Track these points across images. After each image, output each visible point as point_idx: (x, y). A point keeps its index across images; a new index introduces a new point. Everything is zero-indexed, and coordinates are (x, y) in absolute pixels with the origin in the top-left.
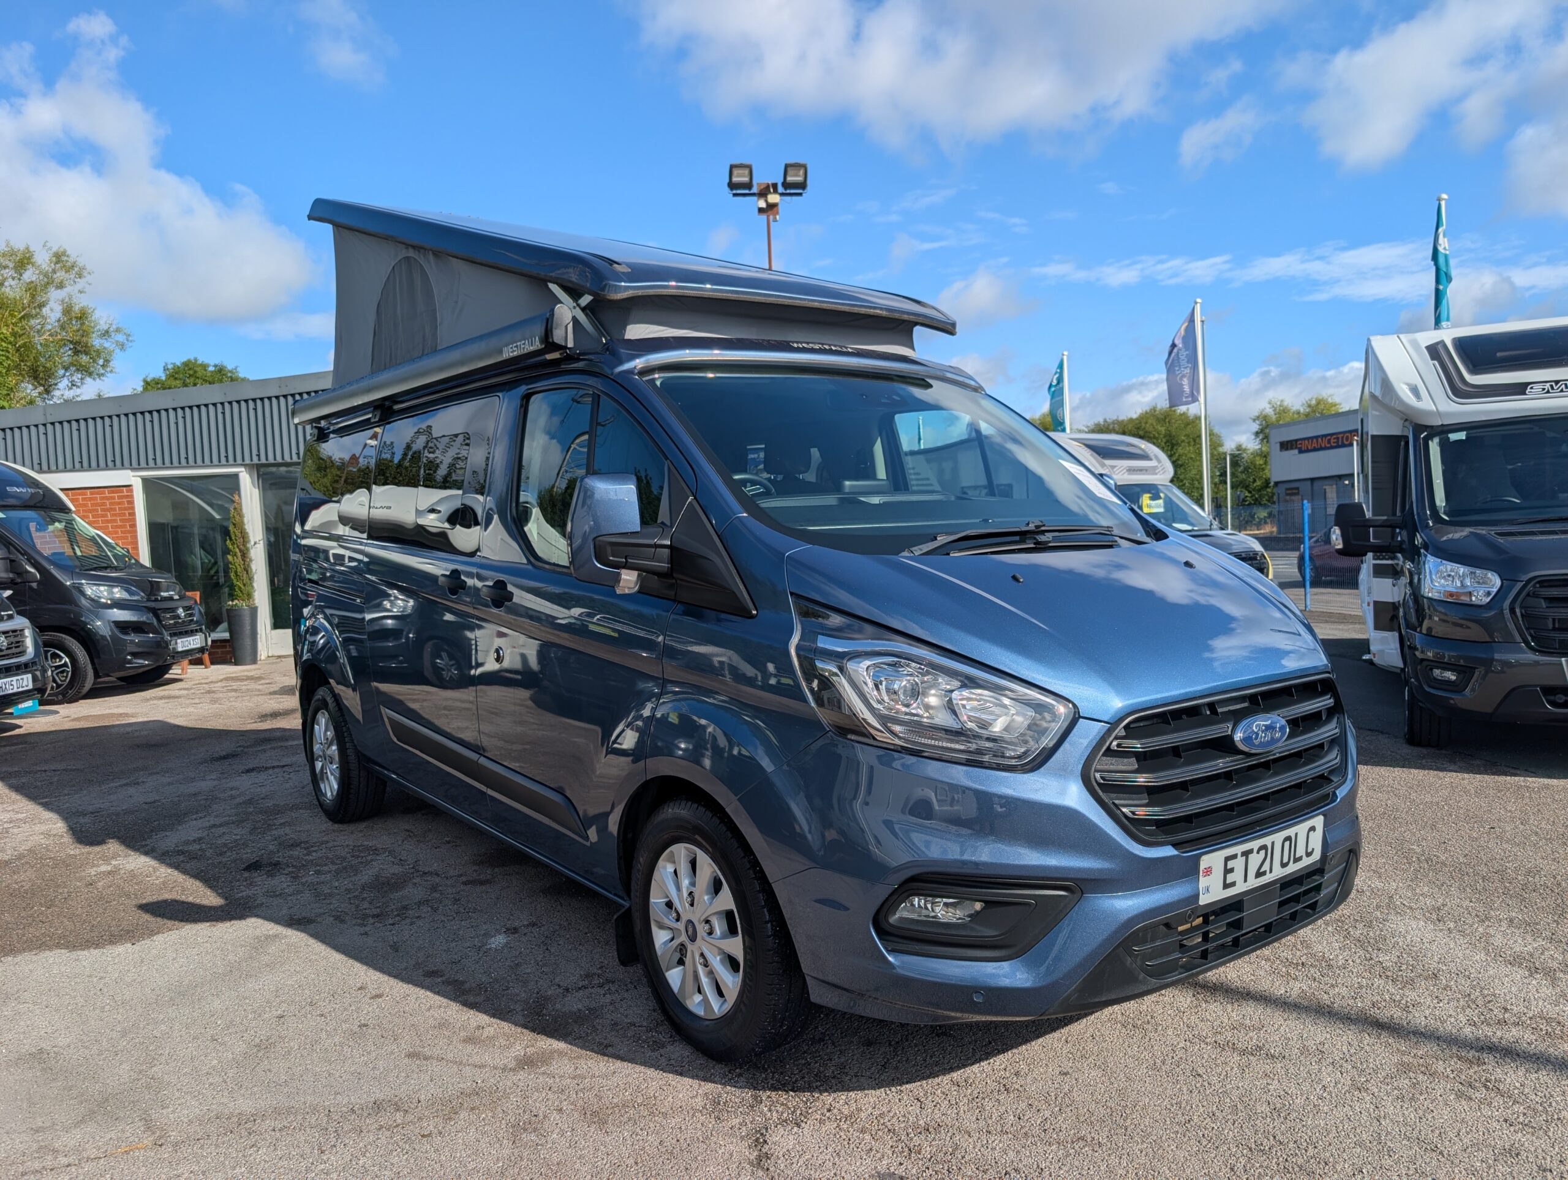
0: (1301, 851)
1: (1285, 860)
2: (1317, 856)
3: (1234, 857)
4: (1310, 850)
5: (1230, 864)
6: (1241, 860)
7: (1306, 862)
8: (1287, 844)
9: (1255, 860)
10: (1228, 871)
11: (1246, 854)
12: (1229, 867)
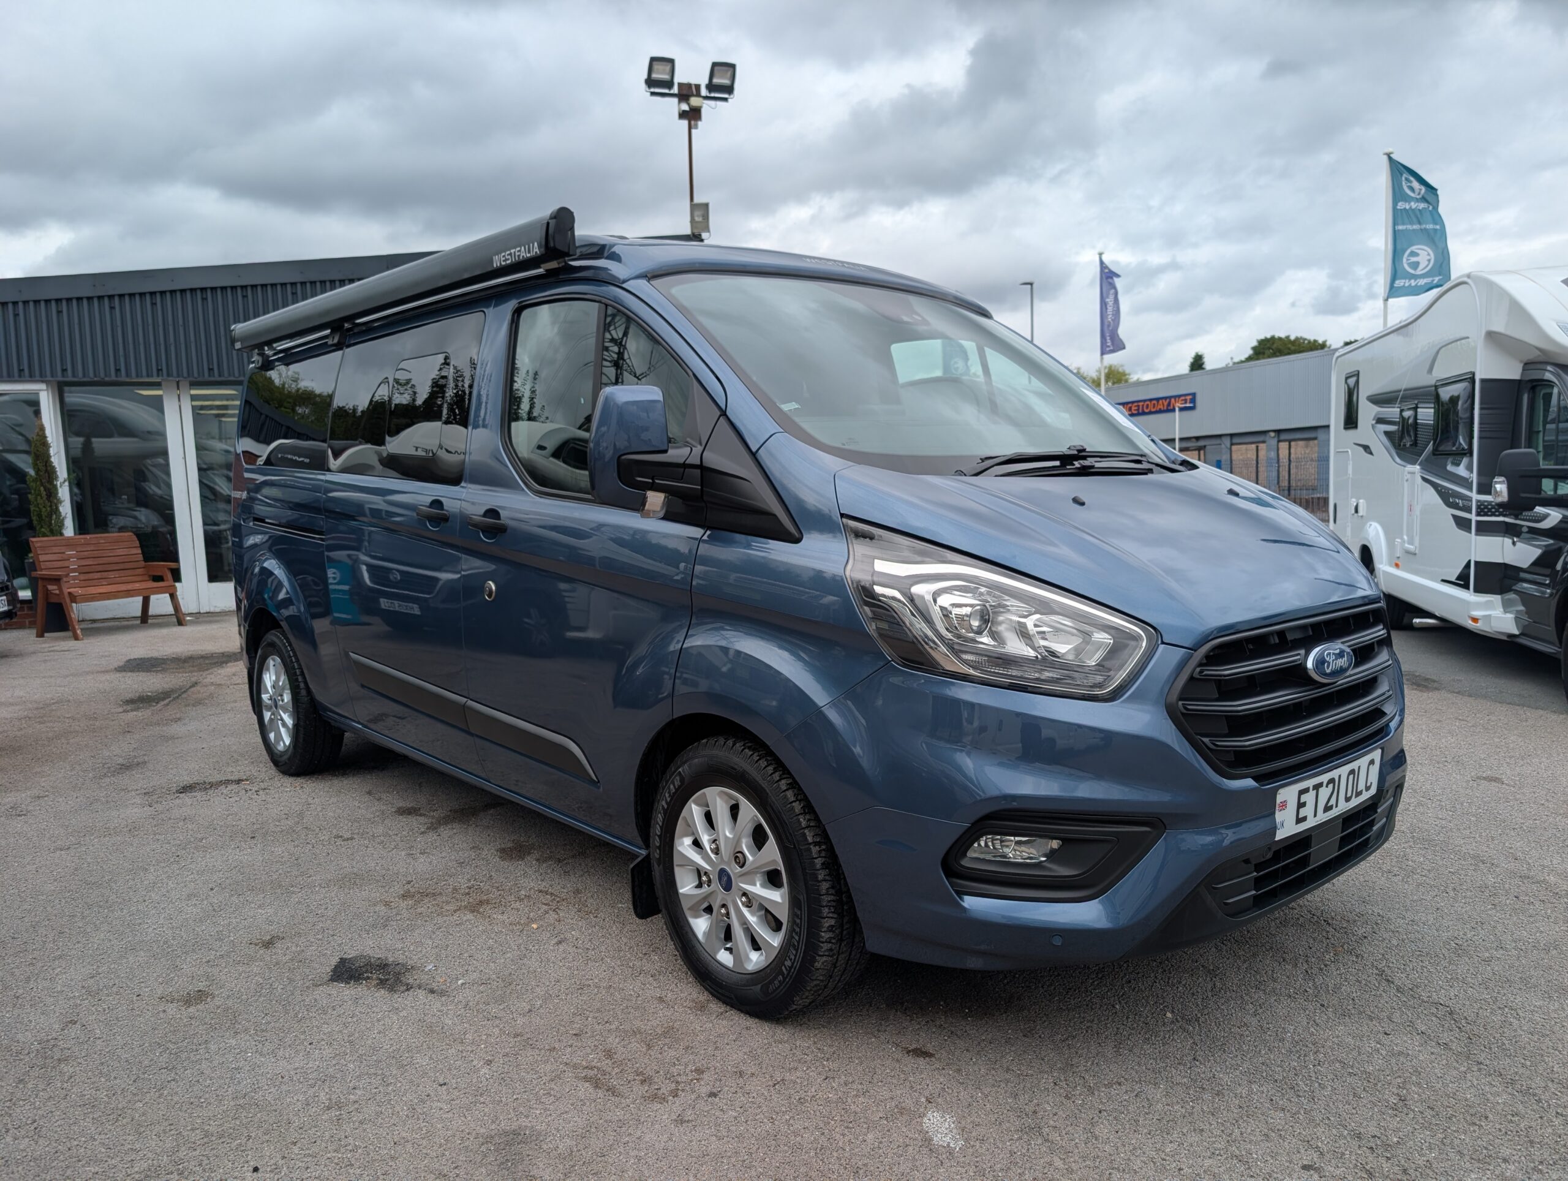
0: (1361, 786)
1: (1349, 795)
2: (1373, 791)
3: (1306, 791)
4: (1368, 784)
5: (1304, 798)
6: (1312, 793)
7: (1366, 796)
8: (1351, 777)
9: (1325, 792)
10: (1301, 805)
11: (1317, 787)
12: (1302, 801)
